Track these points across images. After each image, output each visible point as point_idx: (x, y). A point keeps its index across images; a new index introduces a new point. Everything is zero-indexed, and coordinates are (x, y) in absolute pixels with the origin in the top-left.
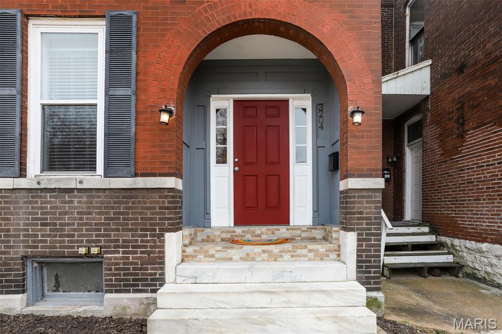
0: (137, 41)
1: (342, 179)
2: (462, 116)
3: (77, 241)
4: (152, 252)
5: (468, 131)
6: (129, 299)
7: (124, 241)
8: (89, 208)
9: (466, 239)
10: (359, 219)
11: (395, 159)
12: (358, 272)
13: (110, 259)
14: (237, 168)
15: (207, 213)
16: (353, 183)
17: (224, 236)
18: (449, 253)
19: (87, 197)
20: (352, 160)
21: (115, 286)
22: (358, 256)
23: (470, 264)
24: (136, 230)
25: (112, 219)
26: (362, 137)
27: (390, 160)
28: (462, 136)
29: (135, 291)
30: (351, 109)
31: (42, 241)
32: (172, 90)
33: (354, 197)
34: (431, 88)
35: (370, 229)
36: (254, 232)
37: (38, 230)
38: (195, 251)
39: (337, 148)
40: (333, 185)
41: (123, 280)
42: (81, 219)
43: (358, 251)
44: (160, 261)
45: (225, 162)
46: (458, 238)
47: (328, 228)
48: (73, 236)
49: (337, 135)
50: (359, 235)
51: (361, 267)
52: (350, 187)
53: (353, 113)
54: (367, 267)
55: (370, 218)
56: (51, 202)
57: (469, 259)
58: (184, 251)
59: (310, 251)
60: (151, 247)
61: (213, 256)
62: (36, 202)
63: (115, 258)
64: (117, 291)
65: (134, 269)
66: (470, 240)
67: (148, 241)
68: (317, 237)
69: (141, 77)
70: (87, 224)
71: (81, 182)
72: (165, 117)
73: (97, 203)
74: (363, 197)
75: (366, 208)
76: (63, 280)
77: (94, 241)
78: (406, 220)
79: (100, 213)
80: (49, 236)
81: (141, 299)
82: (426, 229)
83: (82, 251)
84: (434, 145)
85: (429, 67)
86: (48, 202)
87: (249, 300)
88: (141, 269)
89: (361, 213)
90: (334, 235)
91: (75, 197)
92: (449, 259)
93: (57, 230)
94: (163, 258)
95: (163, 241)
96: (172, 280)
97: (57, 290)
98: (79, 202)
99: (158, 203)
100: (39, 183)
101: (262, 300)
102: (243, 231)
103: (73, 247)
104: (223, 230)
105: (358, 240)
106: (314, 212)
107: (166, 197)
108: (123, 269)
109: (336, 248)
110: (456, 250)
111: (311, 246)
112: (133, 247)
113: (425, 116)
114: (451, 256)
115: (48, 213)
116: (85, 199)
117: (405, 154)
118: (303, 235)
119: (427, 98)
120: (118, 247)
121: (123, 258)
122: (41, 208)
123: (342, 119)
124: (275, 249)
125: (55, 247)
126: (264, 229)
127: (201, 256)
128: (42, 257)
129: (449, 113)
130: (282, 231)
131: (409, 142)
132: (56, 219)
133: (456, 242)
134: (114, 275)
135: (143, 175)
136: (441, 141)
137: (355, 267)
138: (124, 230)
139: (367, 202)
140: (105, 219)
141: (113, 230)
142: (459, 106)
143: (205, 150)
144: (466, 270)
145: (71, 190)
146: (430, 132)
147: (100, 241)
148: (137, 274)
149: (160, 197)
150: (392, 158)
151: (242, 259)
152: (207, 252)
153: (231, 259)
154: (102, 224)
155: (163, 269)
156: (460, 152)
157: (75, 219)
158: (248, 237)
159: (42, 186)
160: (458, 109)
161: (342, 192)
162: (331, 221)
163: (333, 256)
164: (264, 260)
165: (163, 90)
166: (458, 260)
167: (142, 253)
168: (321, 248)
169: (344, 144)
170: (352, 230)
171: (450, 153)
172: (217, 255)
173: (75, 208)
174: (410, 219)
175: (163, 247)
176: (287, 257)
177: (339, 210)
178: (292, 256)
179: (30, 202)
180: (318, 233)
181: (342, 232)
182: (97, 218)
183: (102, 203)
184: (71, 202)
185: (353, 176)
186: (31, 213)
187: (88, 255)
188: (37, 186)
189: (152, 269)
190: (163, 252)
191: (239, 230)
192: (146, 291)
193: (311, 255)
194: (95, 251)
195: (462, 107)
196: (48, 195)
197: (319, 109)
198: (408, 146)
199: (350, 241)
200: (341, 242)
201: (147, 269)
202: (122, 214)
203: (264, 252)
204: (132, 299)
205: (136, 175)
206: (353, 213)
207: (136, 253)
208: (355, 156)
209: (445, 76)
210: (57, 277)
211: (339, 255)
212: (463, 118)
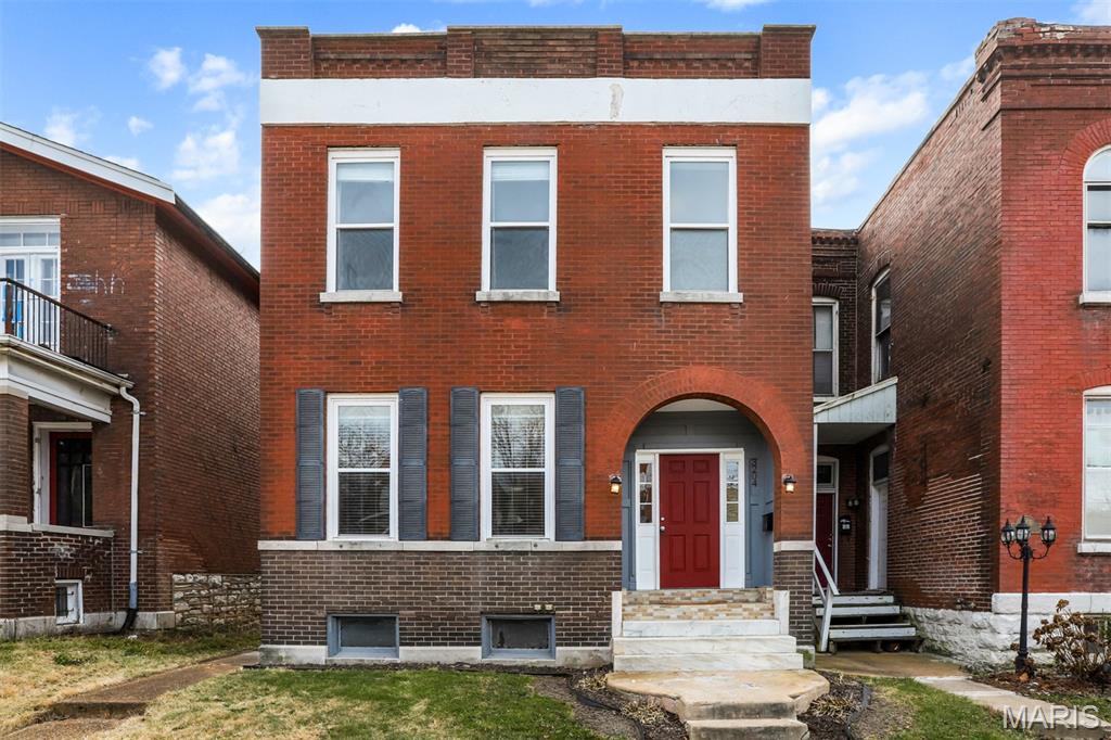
0: (586, 415)
1: (775, 541)
2: (924, 460)
3: (531, 599)
4: (599, 609)
5: (930, 478)
6: (579, 651)
7: (574, 599)
8: (541, 569)
9: (926, 607)
10: (791, 578)
11: (856, 503)
12: (790, 627)
13: (561, 615)
14: (663, 528)
15: (632, 574)
16: (786, 546)
17: (652, 598)
18: (912, 626)
19: (541, 559)
20: (784, 523)
21: (564, 639)
22: (790, 613)
23: (929, 635)
24: (586, 589)
25: (563, 579)
26: (795, 503)
27: (850, 503)
28: (924, 483)
29: (583, 645)
30: (784, 476)
31: (498, 599)
32: (618, 460)
33: (787, 558)
34: (898, 414)
35: (802, 588)
36: (683, 594)
37: (495, 589)
38: (634, 610)
39: (771, 509)
40: (768, 547)
41: (573, 634)
42: (535, 579)
43: (790, 608)
44: (608, 617)
45: (649, 520)
46: (921, 607)
47: (761, 590)
48: (528, 594)
49: (772, 497)
50: (791, 593)
51: (794, 623)
52: (783, 549)
53: (786, 482)
54: (799, 623)
55: (802, 578)
56: (507, 564)
57: (930, 630)
58: (623, 610)
59: (745, 610)
60: (599, 604)
61: (651, 615)
62: (493, 564)
63: (566, 615)
64: (567, 645)
65: (583, 624)
66: (930, 607)
67: (597, 599)
68: (751, 600)
69: (589, 448)
70: (540, 584)
71: (536, 546)
72: (615, 488)
73: (549, 564)
74: (795, 558)
75: (797, 568)
76: (507, 637)
77: (547, 599)
78: (872, 588)
79: (552, 574)
80: (505, 594)
81: (590, 652)
82: (890, 599)
83: (538, 607)
84: (899, 488)
85: (895, 387)
86: (504, 564)
87: (694, 648)
88: (590, 624)
89: (794, 573)
90: (768, 595)
91: (530, 559)
92: (912, 632)
93: (513, 589)
94: (610, 614)
95: (611, 599)
96: (618, 634)
97: (502, 647)
98: (533, 564)
99: (605, 564)
100: (497, 546)
101: (705, 648)
102: (673, 594)
103: (528, 604)
104: (650, 593)
105: (791, 598)
106: (746, 574)
107: (614, 559)
108: (573, 625)
109: (770, 606)
110: (919, 622)
111: (745, 606)
112: (583, 604)
113: (891, 449)
114: (914, 629)
115: (504, 574)
116: (538, 561)
117: (870, 497)
118: (736, 598)
119: (892, 426)
120: (569, 604)
121: (572, 615)
122: (498, 569)
123: (776, 484)
124: (711, 608)
125: (511, 604)
126: (694, 591)
127: (639, 615)
128: (497, 614)
129: (915, 452)
130: (713, 593)
131: (875, 480)
132: (512, 579)
133: (919, 611)
134: (565, 630)
135: (592, 539)
136: (907, 485)
137: (788, 622)
138: (574, 589)
139: (800, 563)
140: (558, 579)
141: (564, 589)
142: (922, 446)
143: (631, 509)
144: (927, 643)
145: (526, 553)
146: (896, 470)
147: (552, 599)
148: (586, 629)
149: (608, 559)
150: (853, 502)
151: (679, 617)
152: (645, 611)
153: (668, 617)
154: (555, 584)
155: (610, 624)
156: (922, 504)
157: (529, 579)
158: (678, 599)
159: (500, 549)
160: (922, 449)
161: (776, 554)
162: (766, 583)
163: (767, 614)
164: (700, 619)
165: (610, 461)
166: (919, 633)
167: (590, 609)
168: (756, 607)
169: (778, 508)
170: (785, 589)
171: (915, 501)
172: (656, 614)
173: (530, 569)
174: (876, 587)
175: (610, 604)
176: (722, 615)
177: (772, 572)
178: (728, 615)
179: (488, 564)
180: (751, 596)
181: (776, 592)
182: (549, 578)
183: (554, 564)
184: (526, 563)
185: (786, 539)
186: (489, 574)
187: (541, 612)
188: (495, 549)
189: (599, 624)
190: (610, 609)
191: (668, 593)
192: (594, 645)
193: (746, 614)
194: (549, 607)
195: (924, 449)
196: (504, 557)
197: (752, 465)
198: (875, 485)
199: (782, 599)
200: (775, 602)
201: (595, 624)
202: (573, 574)
203: (700, 610)
204: (583, 651)
205: (585, 539)
206: (786, 573)
207: (585, 609)
208: (788, 521)
209: (911, 404)
210: (501, 634)
211: (773, 614)
212: (926, 462)
